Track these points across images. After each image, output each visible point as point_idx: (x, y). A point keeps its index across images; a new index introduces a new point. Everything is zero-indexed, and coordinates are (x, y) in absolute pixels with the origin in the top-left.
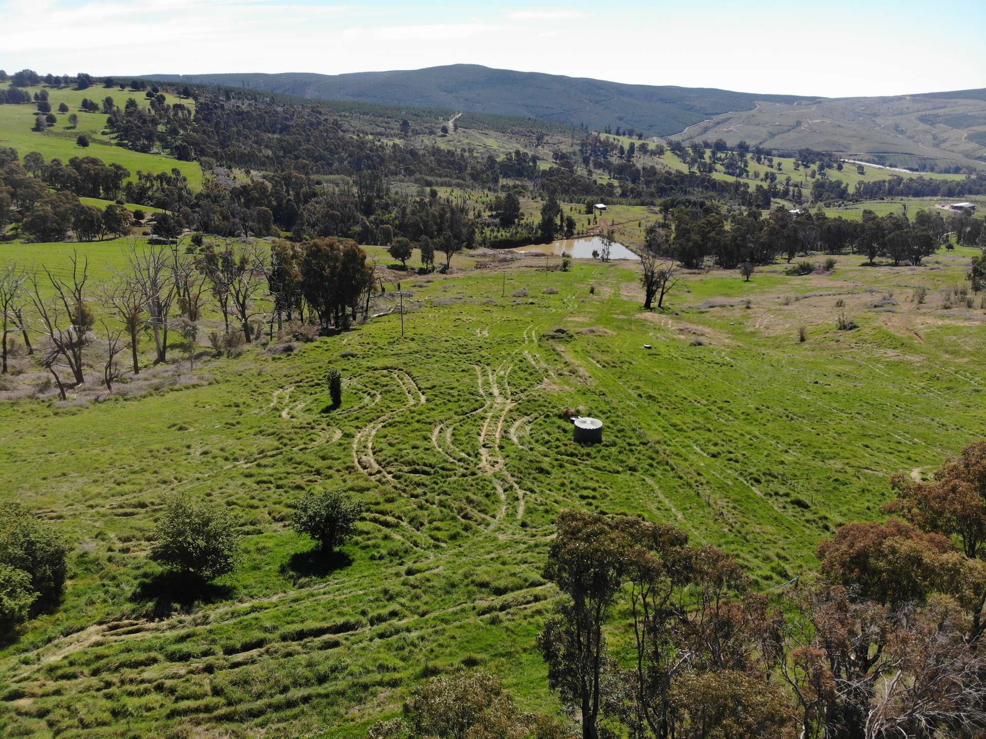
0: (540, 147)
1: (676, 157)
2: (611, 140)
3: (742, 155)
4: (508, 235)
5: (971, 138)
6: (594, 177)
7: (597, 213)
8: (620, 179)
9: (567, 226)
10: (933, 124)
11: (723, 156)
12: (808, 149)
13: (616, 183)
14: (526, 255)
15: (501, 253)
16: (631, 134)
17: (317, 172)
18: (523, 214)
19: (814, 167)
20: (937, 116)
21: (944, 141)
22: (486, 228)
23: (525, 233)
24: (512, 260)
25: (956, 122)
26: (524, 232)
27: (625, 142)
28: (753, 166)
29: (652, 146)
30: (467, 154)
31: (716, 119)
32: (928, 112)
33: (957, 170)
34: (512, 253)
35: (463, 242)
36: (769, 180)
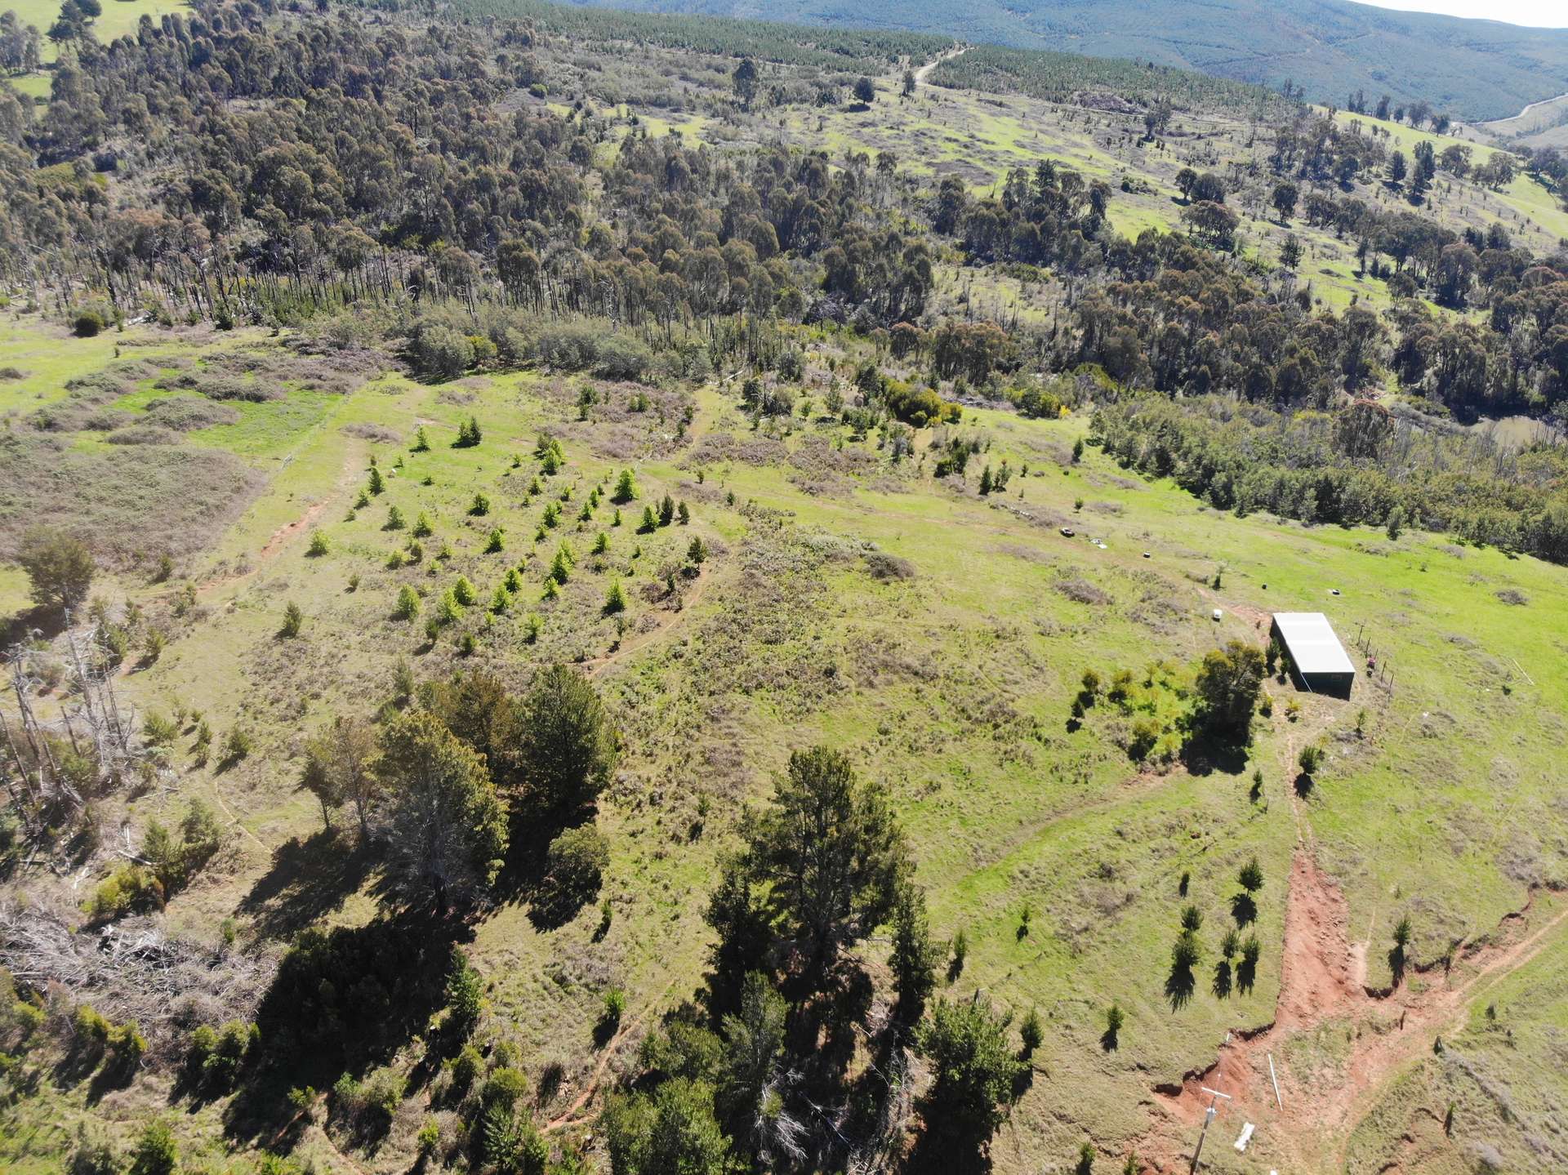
0: (1148, 148)
1: (1543, 190)
2: (1366, 131)
6: (1307, 273)
16: (1417, 117)
27: (1403, 138)
29: (1481, 156)
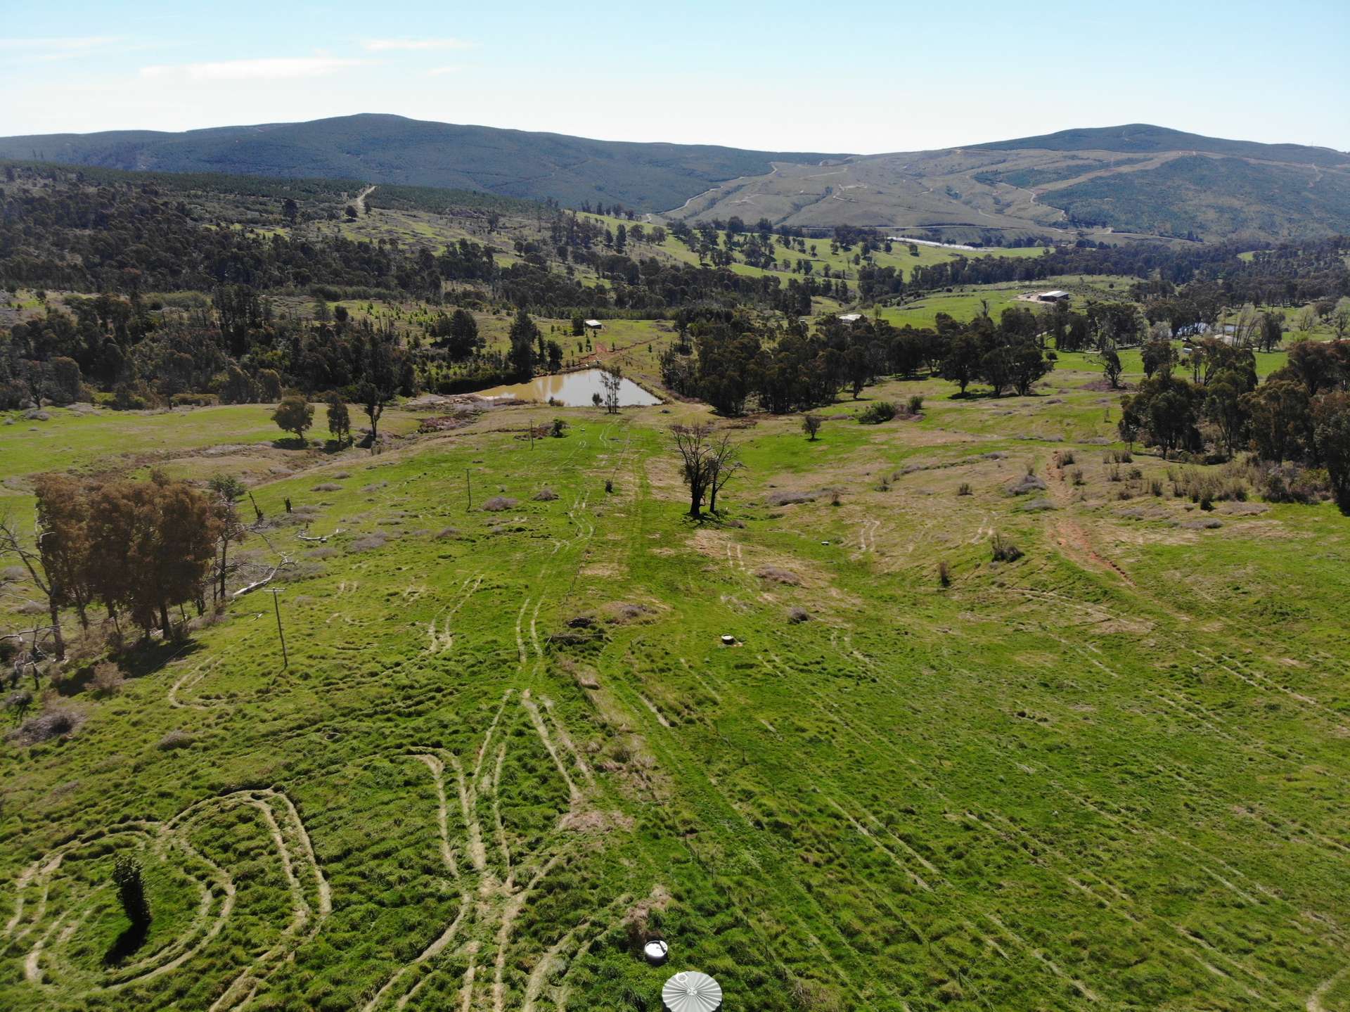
0: (494, 234)
1: (681, 243)
2: (592, 221)
3: (765, 238)
4: (464, 372)
5: (1041, 199)
6: (578, 276)
7: (590, 333)
8: (613, 279)
9: (550, 355)
10: (992, 183)
11: (741, 239)
12: (846, 226)
13: (607, 284)
14: (497, 403)
15: (458, 402)
16: (617, 212)
17: (155, 287)
18: (483, 340)
19: (857, 249)
20: (996, 173)
21: (1008, 205)
22: (429, 363)
23: (488, 369)
24: (476, 413)
25: (1021, 179)
26: (488, 366)
27: (611, 223)
28: (781, 252)
29: (648, 230)
30: (388, 247)
31: (724, 186)
32: (984, 169)
33: (1030, 243)
34: (474, 400)
35: (395, 388)
36: (803, 271)
